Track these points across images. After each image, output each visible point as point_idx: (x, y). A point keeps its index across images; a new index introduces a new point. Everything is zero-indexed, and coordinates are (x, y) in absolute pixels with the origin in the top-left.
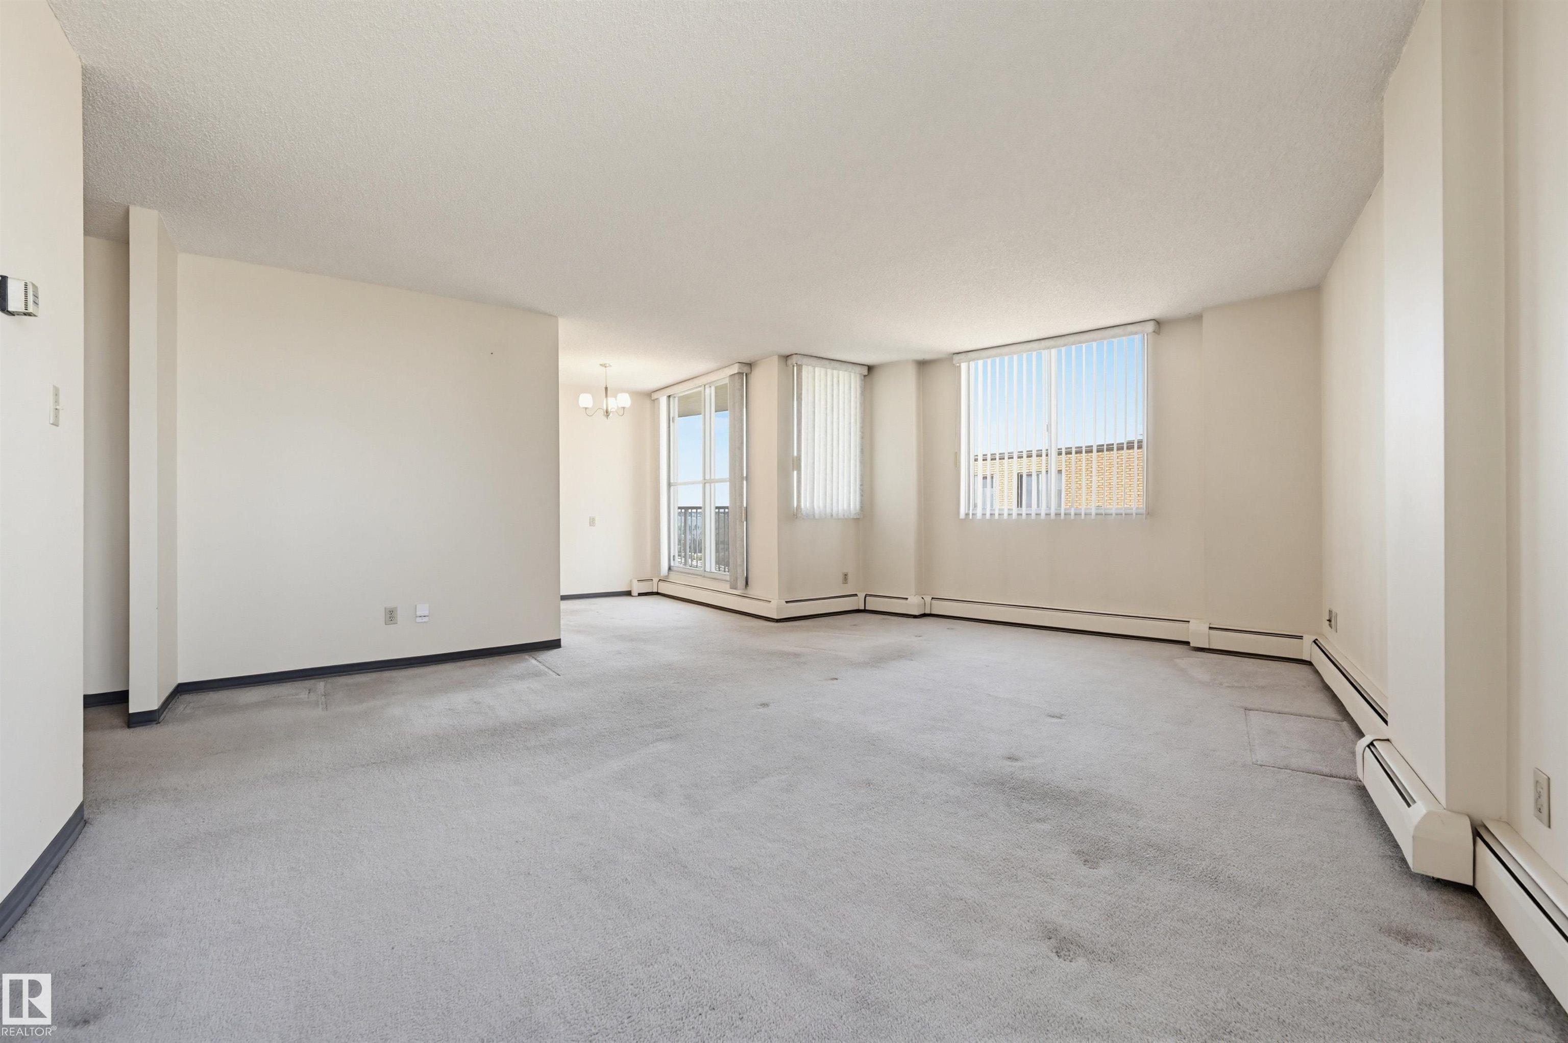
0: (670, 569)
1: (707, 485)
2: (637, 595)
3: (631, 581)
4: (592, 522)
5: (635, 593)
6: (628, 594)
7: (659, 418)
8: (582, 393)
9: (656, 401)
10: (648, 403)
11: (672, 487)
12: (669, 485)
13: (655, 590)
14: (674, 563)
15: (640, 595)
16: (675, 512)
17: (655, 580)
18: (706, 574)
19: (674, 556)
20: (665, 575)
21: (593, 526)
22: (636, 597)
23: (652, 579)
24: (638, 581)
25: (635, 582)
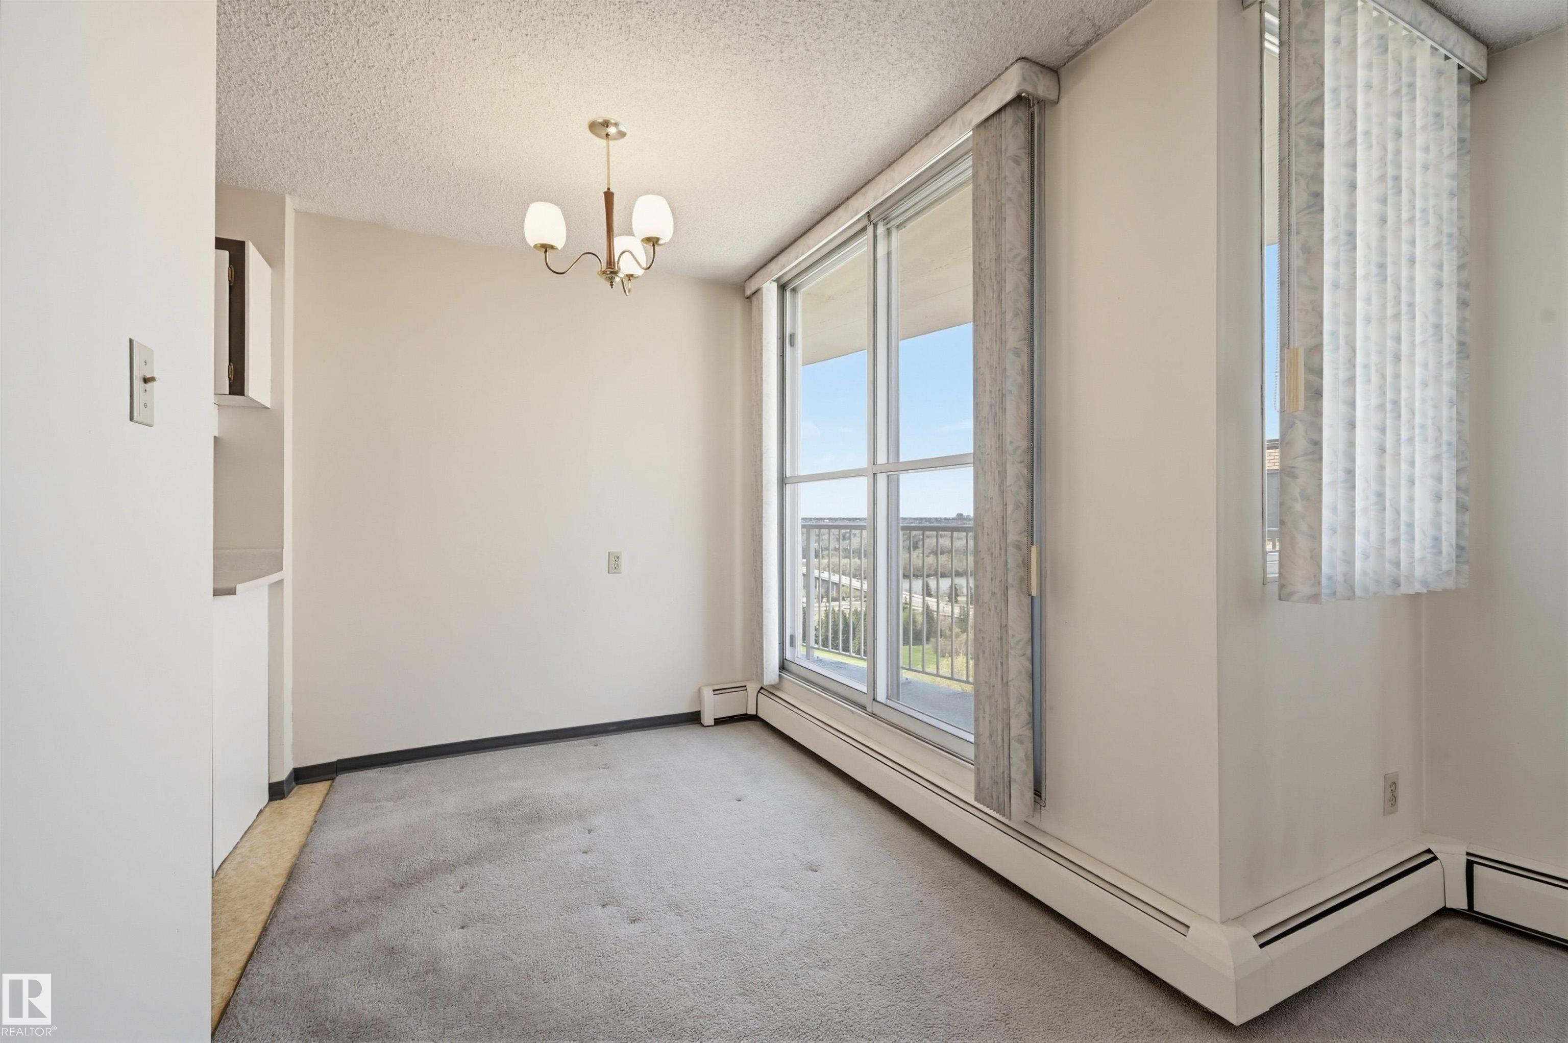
0: (783, 667)
1: (882, 480)
2: (713, 724)
3: (699, 691)
4: (614, 563)
5: (708, 719)
6: (693, 718)
7: (761, 339)
8: (533, 202)
9: (754, 299)
10: (738, 307)
11: (788, 488)
12: (783, 481)
13: (751, 711)
14: (793, 653)
15: (719, 722)
16: (796, 539)
17: (752, 688)
18: (878, 709)
19: (792, 637)
20: (773, 683)
21: (616, 571)
22: (711, 728)
23: (745, 686)
24: (714, 690)
25: (708, 693)
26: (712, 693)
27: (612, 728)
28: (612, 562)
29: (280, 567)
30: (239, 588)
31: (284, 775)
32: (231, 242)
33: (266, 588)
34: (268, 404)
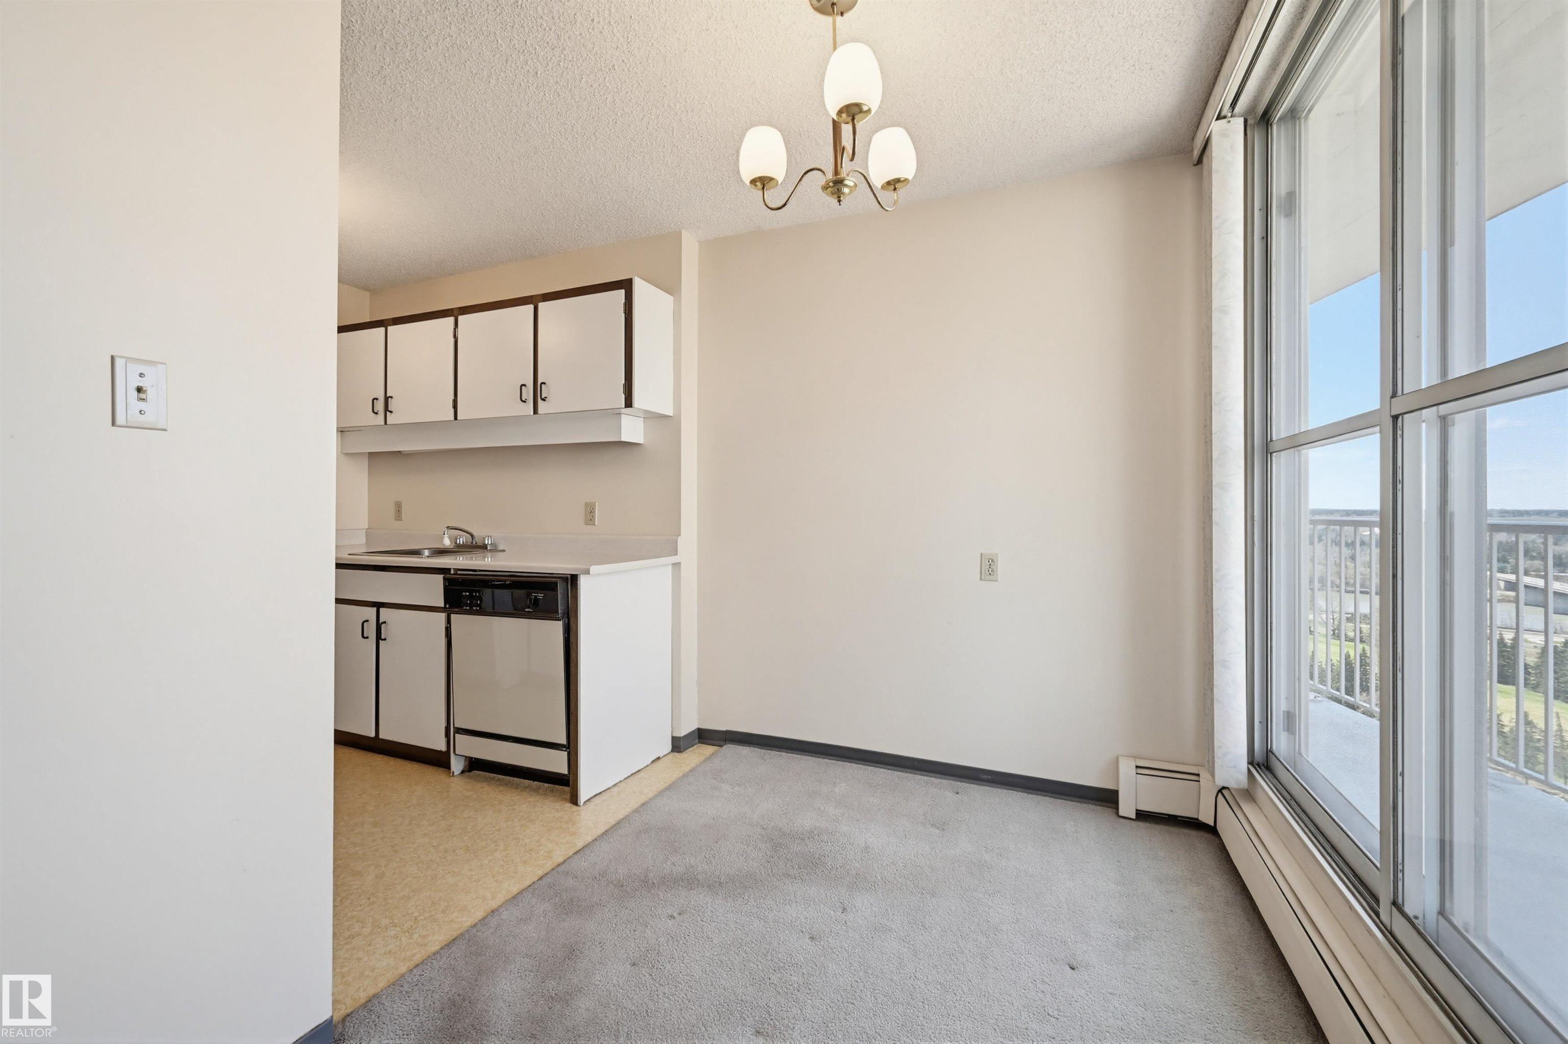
2: (1136, 817)
3: (1113, 762)
5: (1127, 807)
6: (1104, 799)
13: (1205, 818)
15: (1142, 816)
17: (1208, 781)
21: (991, 577)
22: (1128, 821)
23: (1198, 775)
24: (1137, 767)
25: (1127, 769)
26: (1134, 770)
27: (985, 777)
28: (986, 567)
29: (675, 552)
30: (594, 569)
31: (682, 732)
32: (621, 281)
33: (670, 569)
34: (670, 412)
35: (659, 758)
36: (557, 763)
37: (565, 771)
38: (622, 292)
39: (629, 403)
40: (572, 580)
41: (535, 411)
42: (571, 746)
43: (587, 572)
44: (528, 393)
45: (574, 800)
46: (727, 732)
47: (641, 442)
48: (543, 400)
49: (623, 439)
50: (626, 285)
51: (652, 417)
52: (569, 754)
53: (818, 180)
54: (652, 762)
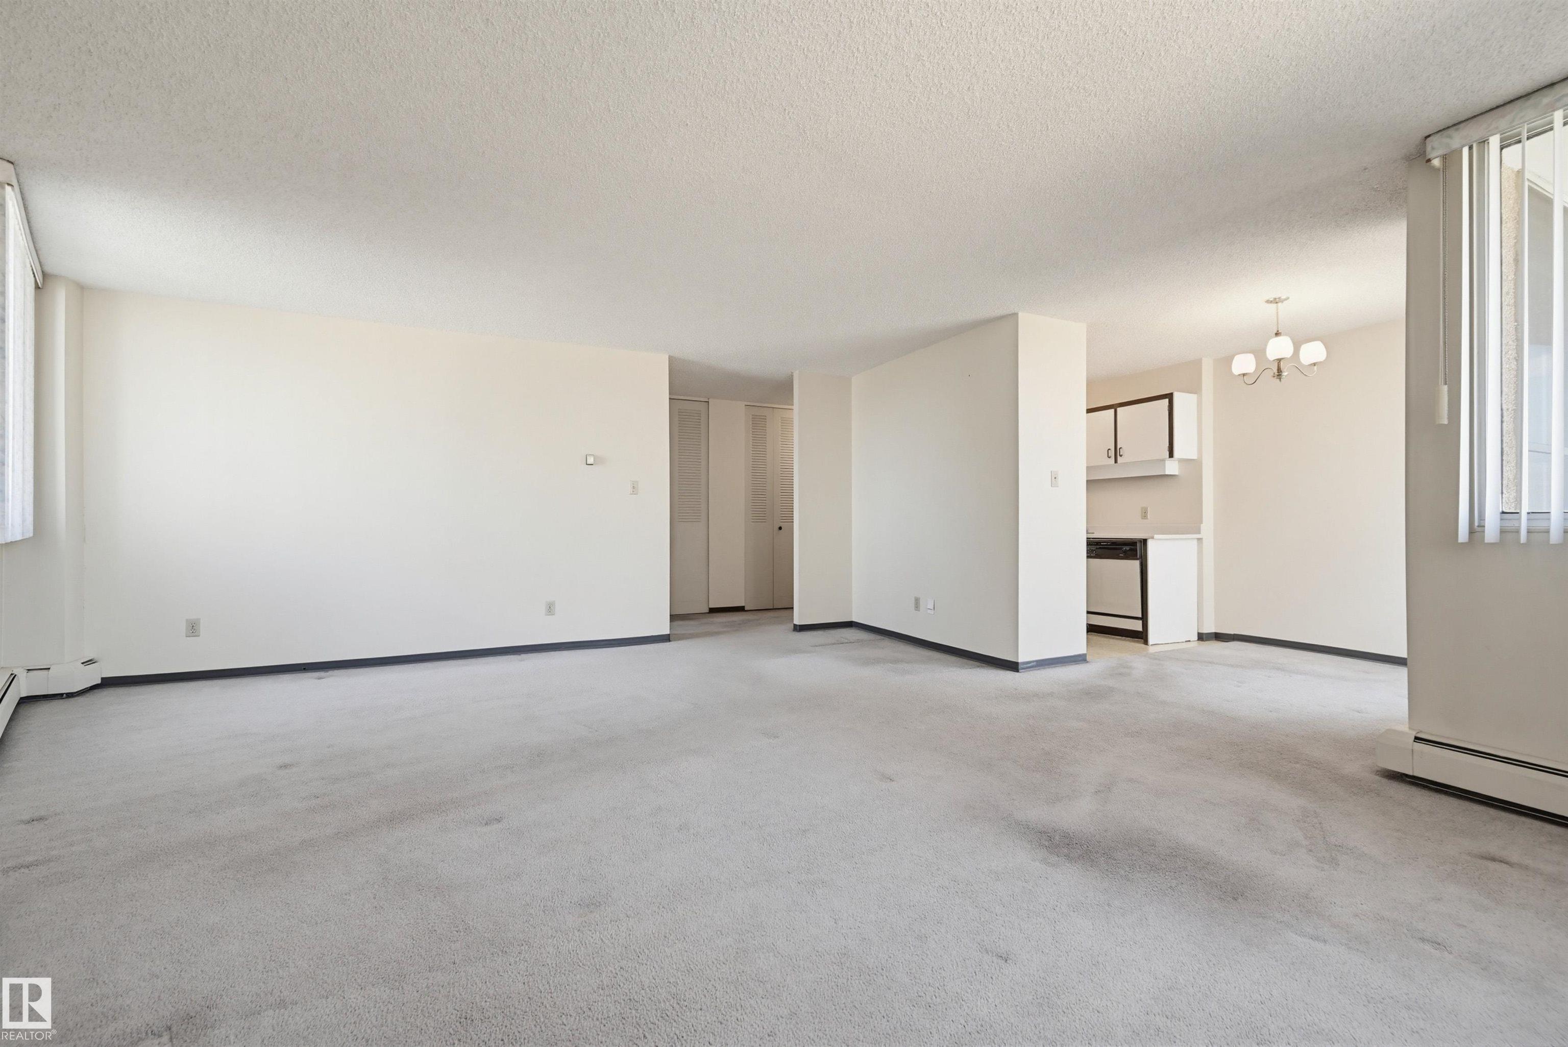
29: (1199, 533)
30: (1156, 536)
31: (1205, 631)
32: (1166, 395)
33: (1195, 542)
34: (1195, 458)
35: (1189, 641)
36: (1137, 626)
37: (1140, 629)
38: (1167, 400)
39: (1171, 455)
40: (1144, 542)
41: (1116, 461)
42: (1144, 618)
43: (1153, 538)
44: (1112, 453)
45: (1146, 642)
46: (1234, 635)
47: (1176, 473)
48: (1121, 456)
49: (1166, 473)
50: (1170, 397)
51: (1184, 461)
52: (1143, 622)
53: (1269, 373)
54: (1186, 641)
